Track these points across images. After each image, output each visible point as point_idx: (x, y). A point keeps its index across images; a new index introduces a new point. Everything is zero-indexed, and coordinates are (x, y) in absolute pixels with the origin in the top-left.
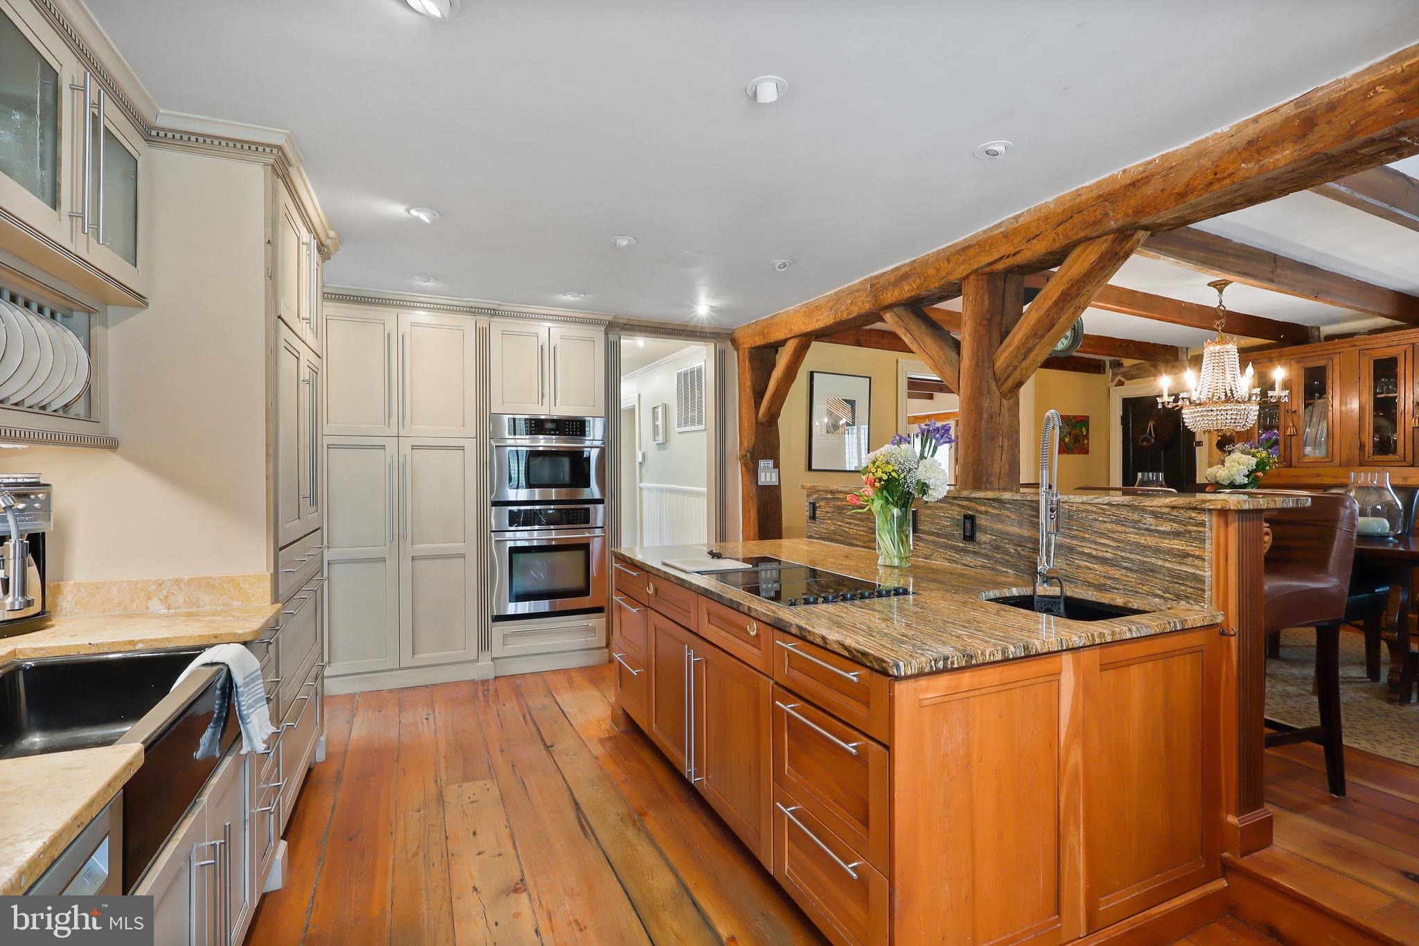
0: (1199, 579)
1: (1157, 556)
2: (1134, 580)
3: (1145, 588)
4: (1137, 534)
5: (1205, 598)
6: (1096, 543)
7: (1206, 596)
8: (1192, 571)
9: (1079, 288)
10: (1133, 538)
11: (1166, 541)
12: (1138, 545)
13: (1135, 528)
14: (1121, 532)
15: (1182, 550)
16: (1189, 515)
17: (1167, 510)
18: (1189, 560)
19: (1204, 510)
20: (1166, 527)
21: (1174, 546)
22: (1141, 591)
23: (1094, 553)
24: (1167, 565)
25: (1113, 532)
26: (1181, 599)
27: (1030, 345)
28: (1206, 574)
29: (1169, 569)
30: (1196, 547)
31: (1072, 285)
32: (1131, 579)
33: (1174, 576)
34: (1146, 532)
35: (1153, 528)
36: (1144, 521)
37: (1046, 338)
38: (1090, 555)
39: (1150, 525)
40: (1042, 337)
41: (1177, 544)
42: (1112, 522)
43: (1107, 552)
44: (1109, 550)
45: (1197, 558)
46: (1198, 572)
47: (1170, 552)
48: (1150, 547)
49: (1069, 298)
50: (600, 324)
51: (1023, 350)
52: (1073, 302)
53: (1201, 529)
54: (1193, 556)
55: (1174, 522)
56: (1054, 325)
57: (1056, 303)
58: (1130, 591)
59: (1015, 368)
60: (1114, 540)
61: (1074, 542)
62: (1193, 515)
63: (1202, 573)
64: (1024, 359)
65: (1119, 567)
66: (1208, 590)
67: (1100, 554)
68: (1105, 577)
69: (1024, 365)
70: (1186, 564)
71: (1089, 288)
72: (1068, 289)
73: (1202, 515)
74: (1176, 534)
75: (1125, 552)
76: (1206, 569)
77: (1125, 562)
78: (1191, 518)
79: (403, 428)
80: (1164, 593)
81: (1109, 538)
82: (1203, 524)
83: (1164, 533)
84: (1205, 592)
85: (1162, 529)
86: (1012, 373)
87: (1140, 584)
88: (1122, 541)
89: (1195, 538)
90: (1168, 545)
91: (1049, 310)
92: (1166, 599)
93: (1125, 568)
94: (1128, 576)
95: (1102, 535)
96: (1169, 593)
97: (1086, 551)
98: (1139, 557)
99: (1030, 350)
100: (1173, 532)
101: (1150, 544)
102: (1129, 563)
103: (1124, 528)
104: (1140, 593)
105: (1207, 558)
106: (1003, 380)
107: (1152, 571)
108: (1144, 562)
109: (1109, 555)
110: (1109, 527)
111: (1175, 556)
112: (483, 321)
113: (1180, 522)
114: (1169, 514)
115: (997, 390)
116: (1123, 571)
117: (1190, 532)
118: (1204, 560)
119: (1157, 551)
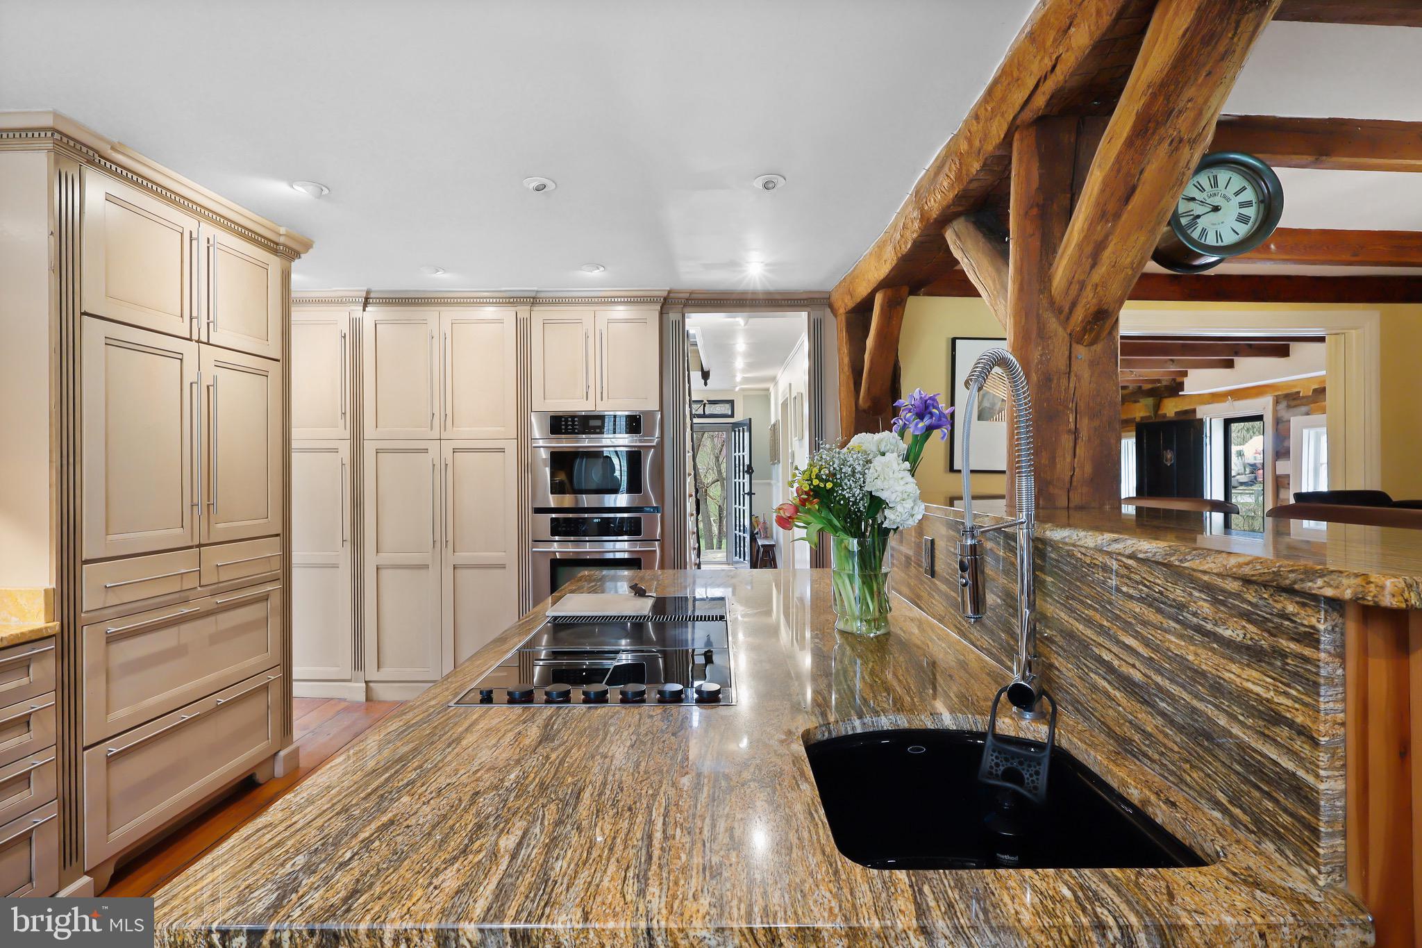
0: (1305, 796)
1: (1217, 702)
2: (1176, 749)
3: (1195, 775)
4: (1181, 637)
5: (1318, 854)
6: (1119, 642)
7: (1321, 851)
8: (1290, 765)
9: (1168, 98)
10: (1175, 644)
11: (1234, 668)
12: (1181, 661)
13: (1178, 621)
14: (1156, 627)
15: (1268, 700)
16: (1279, 606)
17: (1233, 586)
18: (1283, 733)
19: (1315, 598)
20: (1233, 631)
21: (1250, 686)
22: (1188, 779)
23: (1116, 663)
24: (1236, 730)
25: (1145, 623)
26: (1266, 835)
27: (1098, 236)
28: (1322, 786)
29: (1243, 747)
30: (1296, 700)
31: (1154, 96)
32: (1171, 744)
33: (1251, 765)
34: (1198, 637)
35: (1209, 627)
36: (1193, 608)
37: (1124, 217)
38: (1110, 668)
39: (1205, 619)
40: (1117, 216)
41: (1253, 681)
42: (1141, 600)
43: (1134, 666)
44: (1138, 664)
45: (1300, 733)
46: (1301, 773)
47: (1241, 697)
48: (1203, 674)
49: (1151, 125)
50: (654, 302)
51: (1089, 249)
52: (1162, 131)
53: (1307, 652)
54: (1291, 724)
55: (1250, 621)
56: (1133, 189)
57: (1129, 143)
58: (1172, 773)
59: (1082, 286)
60: (1147, 643)
61: (1089, 632)
62: (1291, 608)
63: (1310, 779)
64: (1093, 266)
65: (1153, 707)
66: (1331, 835)
67: (1126, 669)
68: (1130, 723)
69: (1096, 277)
70: (1275, 740)
71: (1190, 92)
72: (1148, 106)
73: (1310, 611)
74: (1254, 655)
75: (1162, 675)
76: (1322, 773)
77: (1163, 700)
78: (1284, 616)
79: (445, 430)
80: (1230, 802)
81: (1137, 636)
82: (1310, 638)
83: (1227, 643)
84: (1318, 838)
85: (1227, 633)
86: (1078, 295)
87: (1187, 761)
88: (1156, 649)
89: (1296, 676)
90: (1238, 680)
91: (1118, 160)
92: (1235, 821)
93: (1163, 714)
94: (1166, 735)
95: (1127, 627)
96: (1241, 807)
97: (1106, 656)
98: (1185, 695)
99: (1100, 247)
100: (1248, 648)
101: (1204, 667)
102: (1169, 704)
103: (1160, 617)
104: (1187, 784)
105: (1323, 740)
106: (1066, 309)
107: (1209, 737)
108: (1194, 710)
109: (1137, 676)
110: (1137, 610)
111: (1251, 711)
112: (523, 311)
113: (1260, 623)
114: (1238, 596)
115: (1060, 330)
116: (1159, 721)
117: (1283, 655)
118: (1315, 743)
119: (1218, 688)
